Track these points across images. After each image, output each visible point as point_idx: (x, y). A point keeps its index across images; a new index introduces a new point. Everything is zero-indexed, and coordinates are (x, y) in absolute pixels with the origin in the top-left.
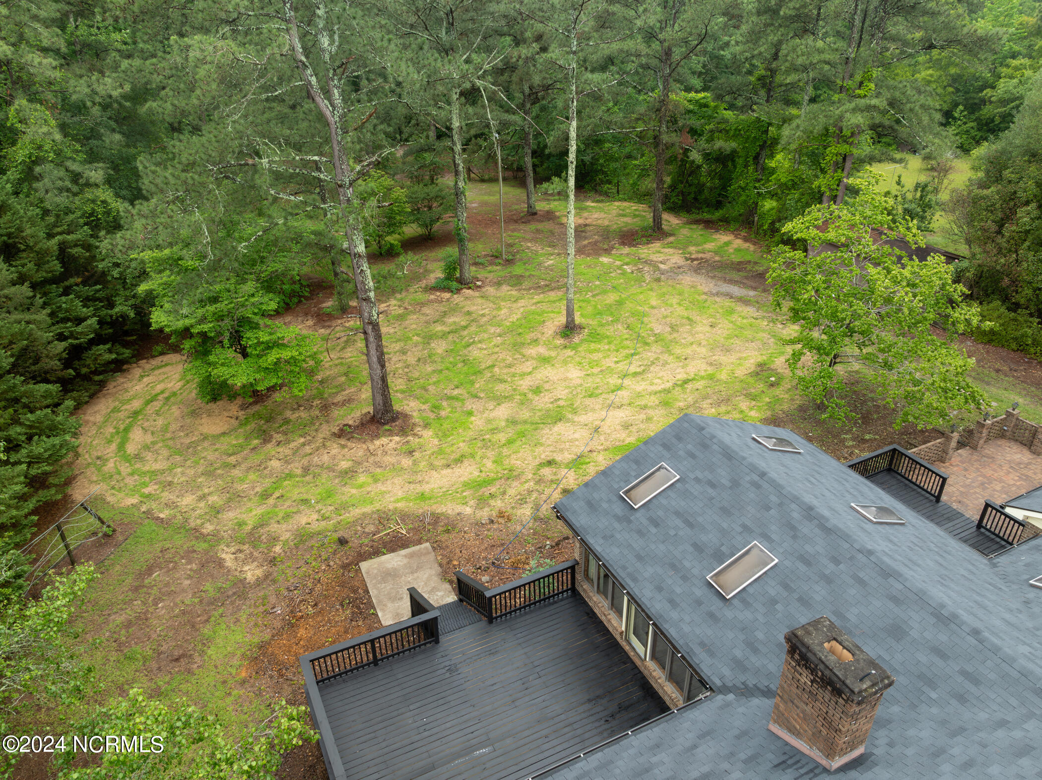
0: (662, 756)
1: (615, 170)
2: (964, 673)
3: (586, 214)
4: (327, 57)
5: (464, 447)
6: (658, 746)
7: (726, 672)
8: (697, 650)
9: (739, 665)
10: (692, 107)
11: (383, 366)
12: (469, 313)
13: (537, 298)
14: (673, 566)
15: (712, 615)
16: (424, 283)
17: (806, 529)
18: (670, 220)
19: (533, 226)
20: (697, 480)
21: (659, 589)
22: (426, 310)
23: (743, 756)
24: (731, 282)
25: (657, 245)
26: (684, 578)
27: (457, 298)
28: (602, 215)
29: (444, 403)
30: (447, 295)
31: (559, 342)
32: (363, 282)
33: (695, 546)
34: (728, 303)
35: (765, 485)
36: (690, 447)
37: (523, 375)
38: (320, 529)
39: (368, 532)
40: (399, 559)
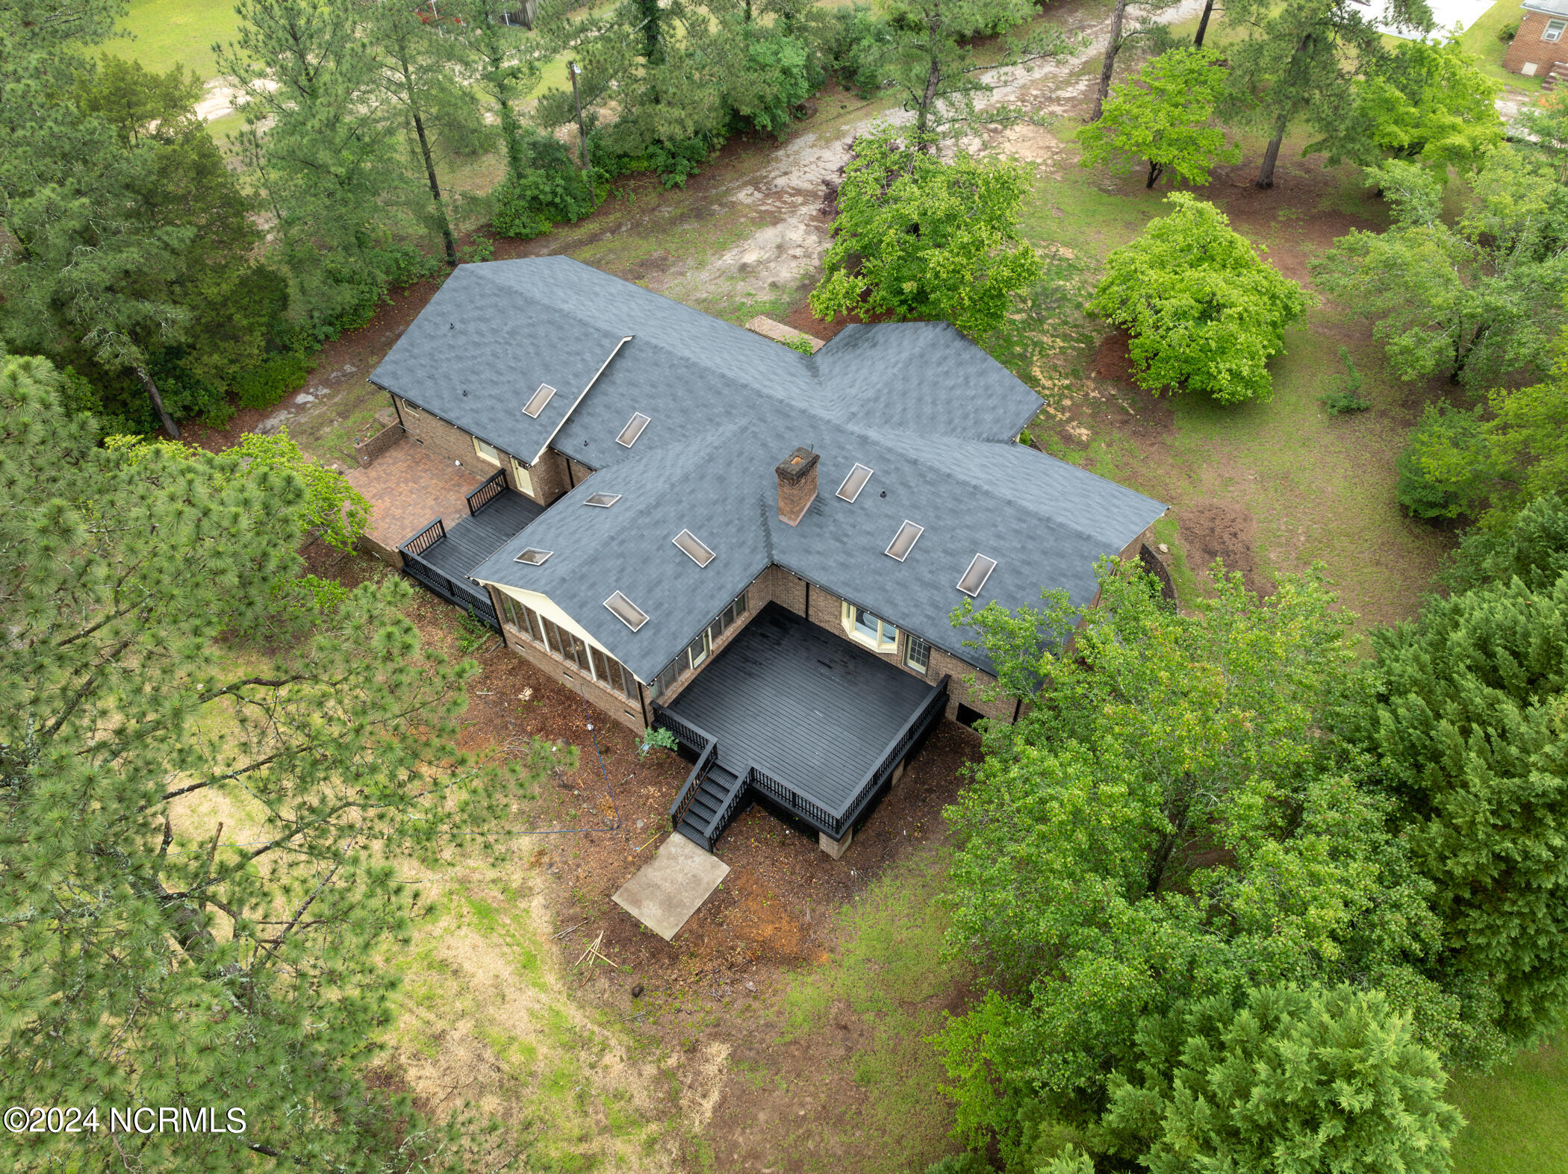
0: (831, 563)
6: (824, 569)
7: (759, 557)
8: (749, 572)
9: (754, 550)
14: (694, 590)
15: (726, 565)
17: (658, 515)
23: (818, 530)
26: (702, 582)
33: (676, 578)
35: (622, 537)
36: (583, 588)
38: (624, 1038)
39: (611, 979)
40: (646, 911)
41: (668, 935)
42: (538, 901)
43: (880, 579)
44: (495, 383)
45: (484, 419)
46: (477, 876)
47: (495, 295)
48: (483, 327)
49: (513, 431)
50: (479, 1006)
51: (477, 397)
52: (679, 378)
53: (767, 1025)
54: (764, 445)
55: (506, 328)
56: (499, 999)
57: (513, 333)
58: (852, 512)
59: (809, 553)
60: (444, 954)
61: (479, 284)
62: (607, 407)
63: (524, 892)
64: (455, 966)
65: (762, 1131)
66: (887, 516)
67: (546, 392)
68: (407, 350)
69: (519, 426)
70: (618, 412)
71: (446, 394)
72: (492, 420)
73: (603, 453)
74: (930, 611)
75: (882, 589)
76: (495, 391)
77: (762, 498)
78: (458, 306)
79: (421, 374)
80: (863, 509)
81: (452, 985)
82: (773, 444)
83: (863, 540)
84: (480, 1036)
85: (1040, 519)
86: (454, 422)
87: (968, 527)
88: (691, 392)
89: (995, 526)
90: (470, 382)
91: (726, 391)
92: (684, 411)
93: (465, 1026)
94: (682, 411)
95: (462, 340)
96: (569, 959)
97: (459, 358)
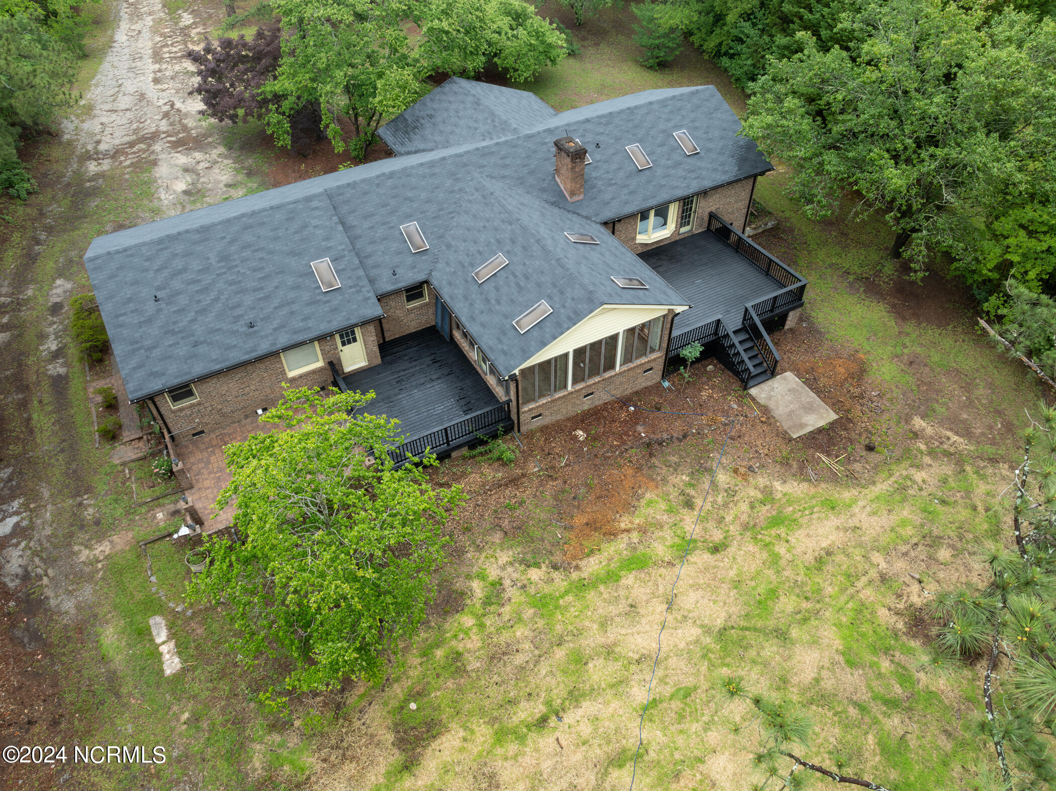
7: (594, 225)
8: (606, 234)
9: (588, 224)
14: (616, 256)
17: (546, 235)
23: (595, 190)
26: (610, 250)
33: (604, 256)
35: (561, 255)
36: (603, 288)
38: (903, 465)
39: (855, 461)
40: (810, 422)
41: (833, 416)
42: (777, 485)
43: (654, 183)
44: (266, 298)
45: (297, 323)
46: (744, 518)
47: (161, 250)
48: (188, 276)
49: (335, 310)
50: (860, 545)
51: (267, 319)
52: (395, 187)
53: (904, 395)
54: (504, 177)
55: (213, 260)
56: (857, 531)
57: (224, 258)
58: (596, 167)
59: (608, 203)
60: (809, 557)
61: (132, 255)
62: (373, 242)
63: (768, 492)
64: (823, 553)
65: (975, 419)
66: (613, 154)
67: (323, 267)
68: (134, 351)
69: (335, 303)
70: (385, 239)
71: (233, 341)
72: (305, 319)
73: (415, 267)
74: (693, 175)
75: (662, 186)
76: (276, 302)
77: (546, 201)
78: (136, 283)
79: (182, 351)
80: (599, 161)
81: (839, 558)
82: (507, 172)
83: (621, 174)
84: (886, 551)
85: (671, 99)
86: (274, 349)
87: (651, 128)
88: (415, 188)
89: (660, 118)
90: (242, 316)
91: (436, 170)
92: (428, 201)
93: (877, 558)
94: (427, 202)
95: (183, 300)
96: (834, 479)
97: (203, 311)
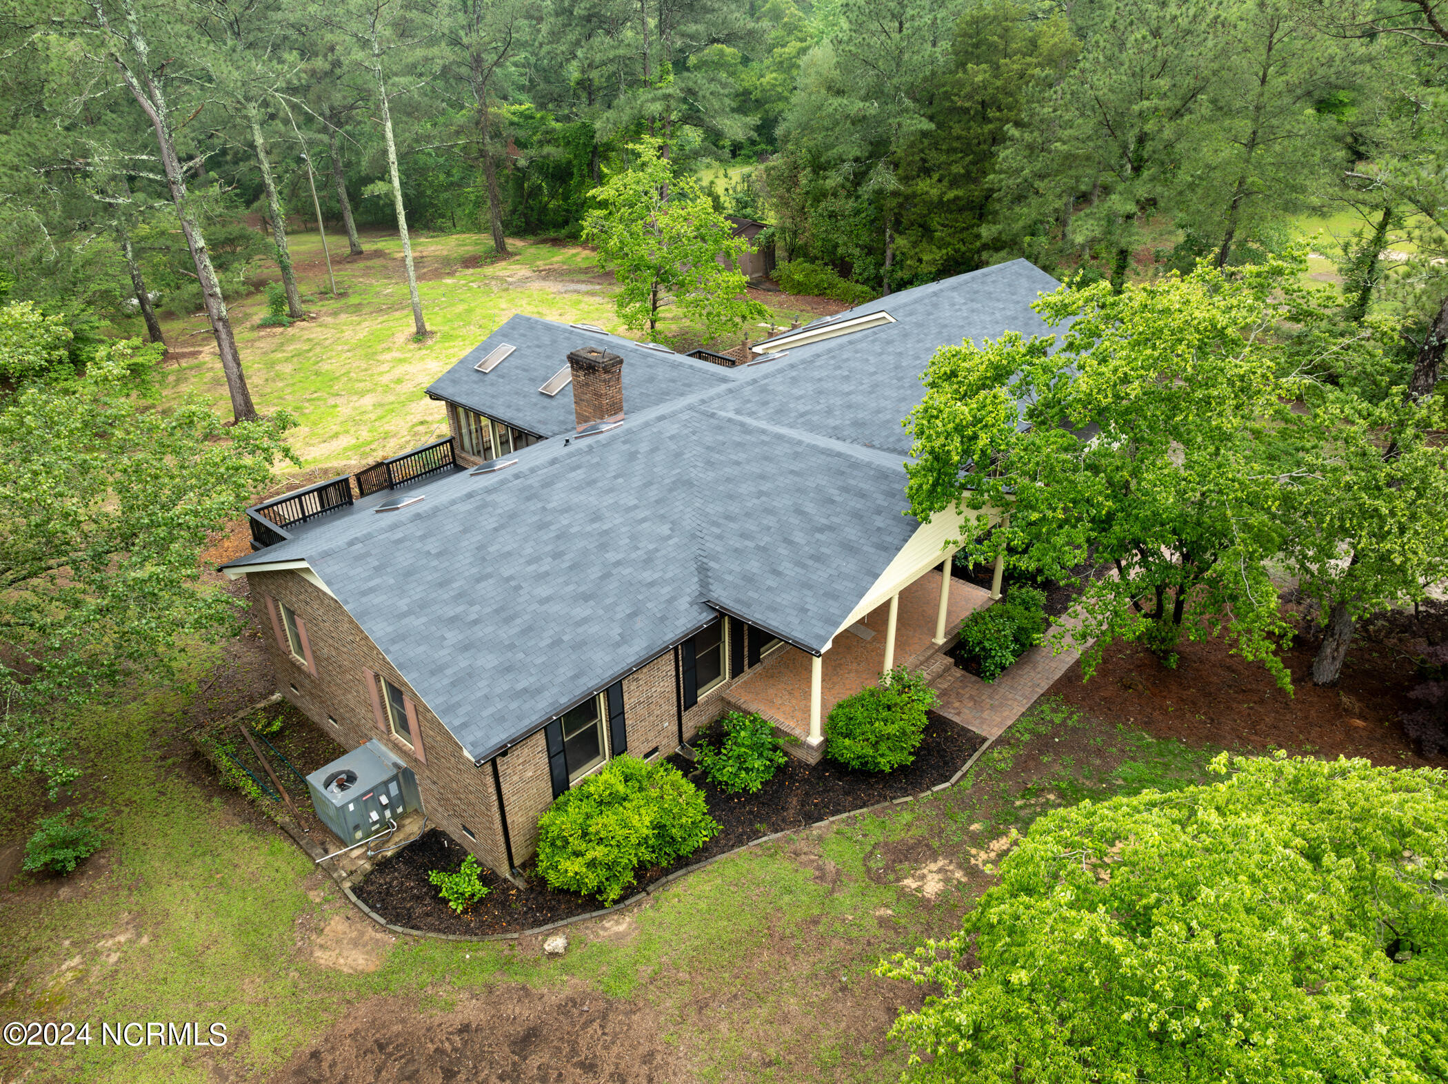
1: (446, 201)
2: (685, 385)
3: (420, 248)
4: (145, 60)
5: (336, 428)
7: (555, 428)
8: (537, 425)
9: (563, 423)
10: (516, 119)
11: (239, 365)
12: (309, 340)
13: (381, 319)
15: (543, 406)
16: (248, 324)
18: (512, 243)
19: (361, 265)
20: (529, 347)
21: (509, 407)
22: (257, 344)
24: (578, 282)
25: (504, 264)
26: (524, 395)
27: (291, 331)
28: (439, 247)
29: (307, 405)
30: (281, 329)
31: (414, 346)
32: (207, 278)
33: (529, 378)
34: (575, 296)
36: (521, 331)
37: (381, 374)
